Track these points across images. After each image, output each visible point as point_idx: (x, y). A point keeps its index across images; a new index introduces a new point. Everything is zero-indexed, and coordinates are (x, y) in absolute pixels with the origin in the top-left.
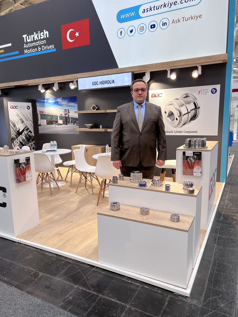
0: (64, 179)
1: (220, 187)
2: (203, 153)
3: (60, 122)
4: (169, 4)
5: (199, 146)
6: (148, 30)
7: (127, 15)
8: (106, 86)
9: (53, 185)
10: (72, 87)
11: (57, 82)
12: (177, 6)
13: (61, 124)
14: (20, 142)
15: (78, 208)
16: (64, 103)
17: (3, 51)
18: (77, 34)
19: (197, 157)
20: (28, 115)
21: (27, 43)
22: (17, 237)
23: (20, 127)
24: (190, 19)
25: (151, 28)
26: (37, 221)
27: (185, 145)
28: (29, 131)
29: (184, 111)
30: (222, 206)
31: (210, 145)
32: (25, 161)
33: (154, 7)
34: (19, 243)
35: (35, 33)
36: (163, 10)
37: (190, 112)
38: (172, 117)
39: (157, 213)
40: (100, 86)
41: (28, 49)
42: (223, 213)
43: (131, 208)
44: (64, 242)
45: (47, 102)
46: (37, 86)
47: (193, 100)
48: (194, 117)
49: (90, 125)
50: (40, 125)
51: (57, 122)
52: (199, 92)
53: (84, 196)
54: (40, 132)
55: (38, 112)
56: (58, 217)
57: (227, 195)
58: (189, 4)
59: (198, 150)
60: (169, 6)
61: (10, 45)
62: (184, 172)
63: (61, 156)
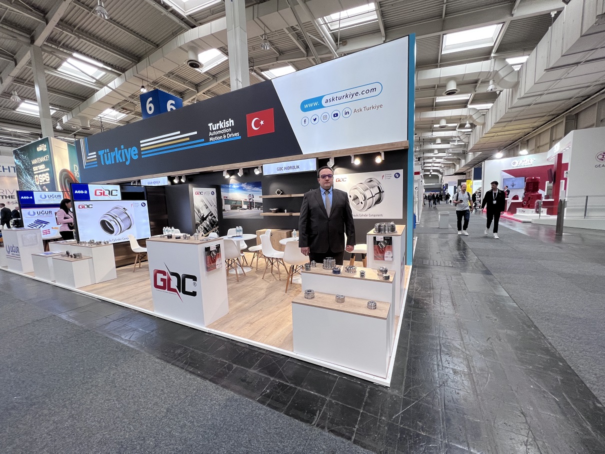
0: (249, 265)
2: (393, 238)
3: (245, 207)
5: (388, 231)
6: (331, 119)
7: (311, 105)
8: (291, 171)
9: (239, 271)
10: (257, 172)
11: (242, 168)
12: (359, 97)
13: (245, 209)
14: (204, 228)
15: (266, 296)
16: (248, 188)
17: (188, 139)
18: (262, 123)
19: (388, 242)
20: (213, 200)
21: (212, 131)
22: (207, 327)
23: (205, 212)
24: (372, 108)
25: (334, 116)
26: (226, 310)
27: (374, 230)
28: (213, 216)
29: (368, 195)
30: (412, 289)
31: (400, 229)
32: (215, 249)
33: (337, 97)
34: (209, 333)
35: (220, 122)
36: (345, 100)
37: (374, 196)
38: (357, 200)
39: (353, 300)
40: (285, 172)
41: (214, 136)
42: (413, 297)
43: (325, 296)
44: (256, 331)
45: (231, 188)
46: (222, 172)
47: (377, 184)
48: (379, 201)
49: (275, 209)
50: (224, 210)
51: (241, 207)
52: (383, 176)
53: (271, 282)
54: (224, 217)
55: (222, 198)
56: (247, 305)
57: (416, 279)
58: (370, 94)
59: (388, 234)
60: (351, 96)
61: (196, 133)
62: (375, 257)
63: (246, 241)
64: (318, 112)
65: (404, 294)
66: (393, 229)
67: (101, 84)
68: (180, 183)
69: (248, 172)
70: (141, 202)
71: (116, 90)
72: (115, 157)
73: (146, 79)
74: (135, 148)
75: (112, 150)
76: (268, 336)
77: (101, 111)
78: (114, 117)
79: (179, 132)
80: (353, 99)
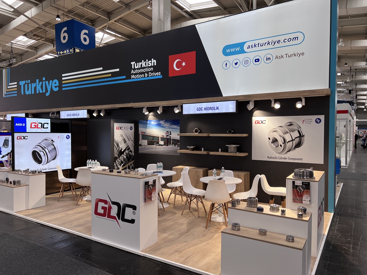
0: (166, 200)
1: (329, 217)
2: (311, 183)
3: (162, 143)
4: (273, 42)
5: (307, 177)
6: (252, 64)
7: (233, 50)
8: (210, 112)
9: (160, 205)
10: (177, 111)
11: (162, 106)
12: (280, 45)
13: (162, 145)
14: (121, 161)
16: (166, 125)
17: (110, 75)
18: (184, 64)
19: (306, 187)
20: (130, 135)
21: (135, 69)
22: (142, 251)
23: (123, 146)
24: (293, 55)
25: (256, 61)
28: (130, 150)
29: (288, 138)
31: (318, 175)
32: (152, 183)
33: (259, 44)
35: (143, 61)
36: (267, 47)
37: (294, 140)
38: (276, 144)
39: (274, 235)
40: (204, 112)
41: (136, 74)
42: (332, 243)
44: (185, 258)
45: (150, 124)
46: (142, 109)
47: (297, 128)
48: (299, 145)
49: (192, 147)
50: (141, 145)
51: (158, 143)
52: (304, 121)
54: (140, 152)
55: (140, 133)
57: (336, 226)
58: (292, 43)
59: (306, 180)
60: (273, 44)
61: (118, 70)
62: (293, 199)
63: (164, 178)
64: (240, 57)
65: (323, 239)
66: (311, 175)
68: (99, 115)
69: (168, 110)
70: (66, 134)
71: (33, 19)
72: (35, 88)
73: (62, 9)
74: (56, 81)
75: (33, 81)
79: (101, 69)
80: (275, 46)
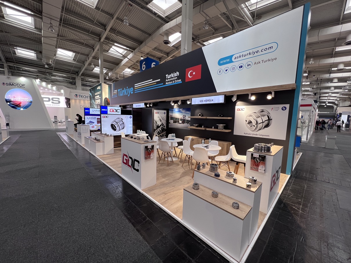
2: (267, 156)
3: (180, 122)
4: (253, 53)
5: (264, 151)
6: (237, 70)
7: (225, 61)
8: (208, 103)
9: (170, 159)
10: (188, 103)
11: (181, 100)
12: (259, 54)
13: (180, 123)
14: (158, 132)
15: (181, 177)
16: (183, 111)
17: (156, 83)
18: (194, 73)
19: (262, 159)
20: (164, 117)
21: (168, 79)
22: (142, 190)
23: (159, 123)
24: (268, 61)
25: (240, 68)
26: (154, 182)
27: (254, 148)
28: (163, 126)
30: (284, 194)
32: (151, 147)
33: (243, 55)
34: (142, 194)
35: (172, 74)
36: (248, 56)
37: (264, 122)
39: (224, 198)
40: (204, 103)
41: (168, 82)
42: (284, 201)
43: (206, 189)
44: (166, 199)
45: (175, 111)
46: (170, 102)
47: (267, 114)
48: (267, 126)
49: (196, 125)
50: (170, 123)
51: (178, 122)
52: (272, 109)
53: (186, 169)
54: (170, 127)
55: (169, 116)
56: (167, 181)
57: (291, 186)
58: (267, 51)
59: (263, 154)
60: (253, 54)
61: (159, 80)
62: (251, 167)
63: (178, 143)
64: (229, 65)
65: (276, 197)
66: (268, 150)
67: (125, 57)
68: (150, 106)
69: (184, 102)
70: (129, 116)
71: (131, 59)
72: (124, 92)
73: (143, 52)
74: (132, 88)
75: (123, 89)
76: (172, 204)
77: (124, 70)
78: (130, 72)
79: (152, 80)
80: (254, 56)
